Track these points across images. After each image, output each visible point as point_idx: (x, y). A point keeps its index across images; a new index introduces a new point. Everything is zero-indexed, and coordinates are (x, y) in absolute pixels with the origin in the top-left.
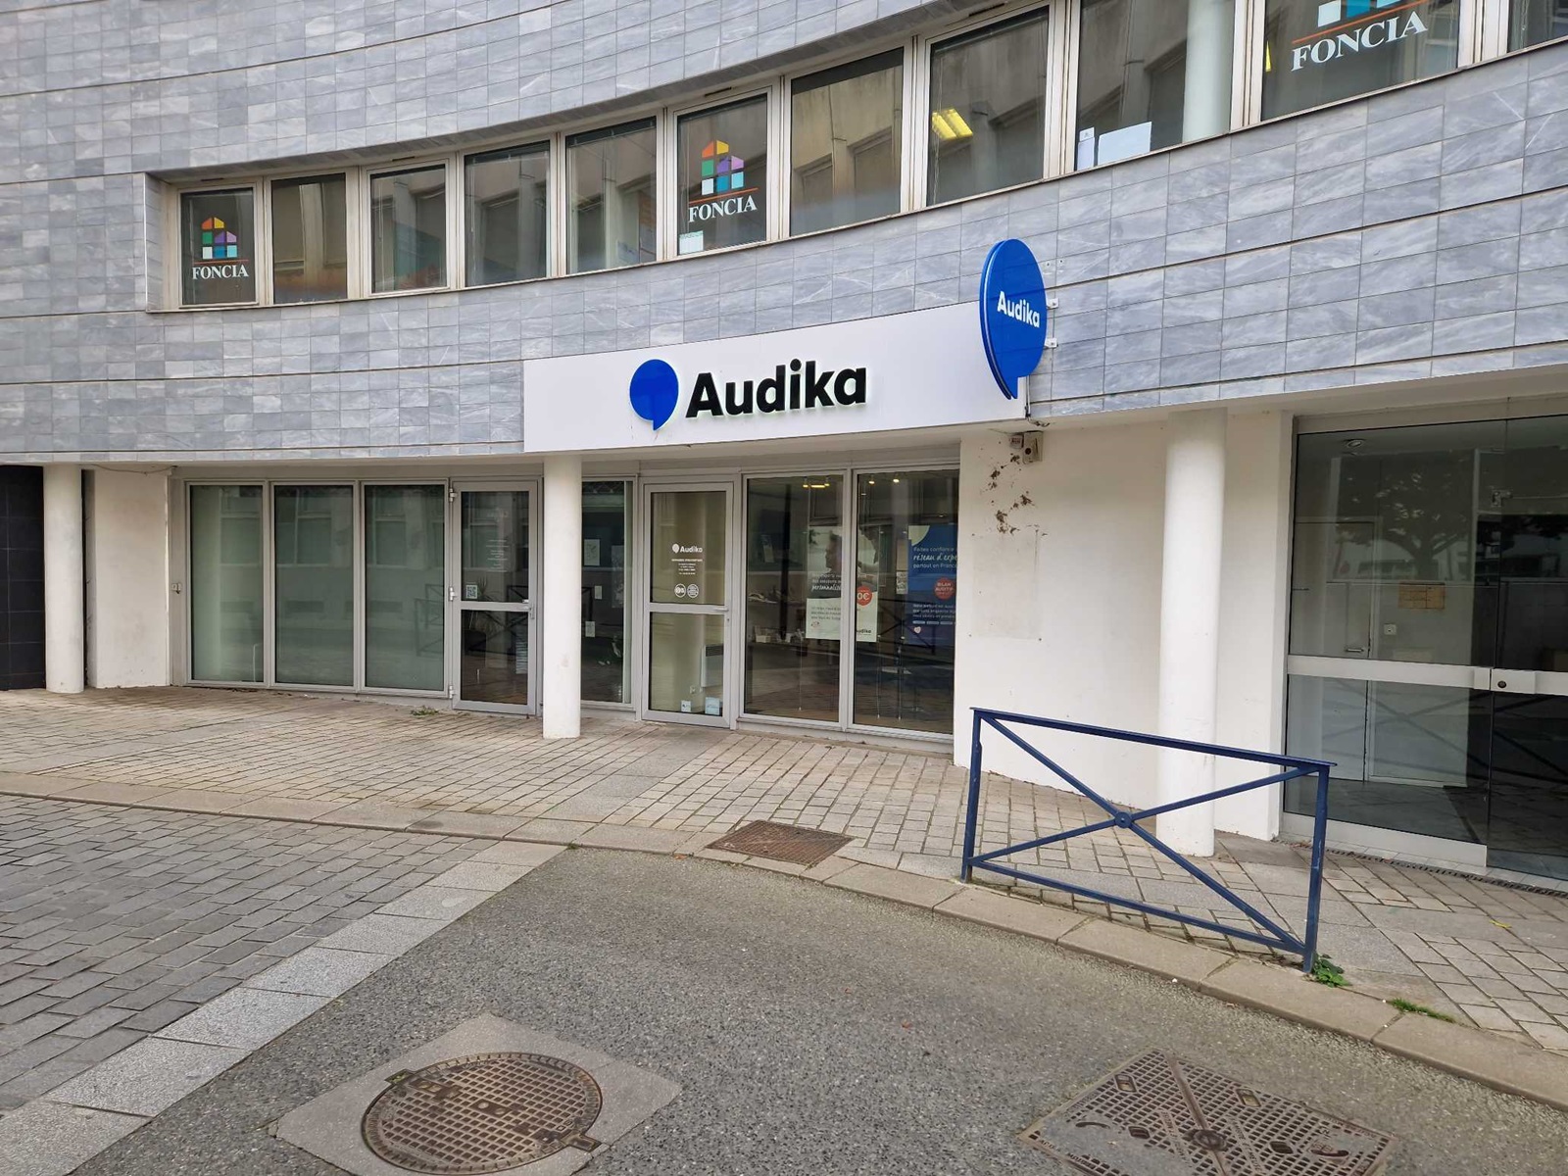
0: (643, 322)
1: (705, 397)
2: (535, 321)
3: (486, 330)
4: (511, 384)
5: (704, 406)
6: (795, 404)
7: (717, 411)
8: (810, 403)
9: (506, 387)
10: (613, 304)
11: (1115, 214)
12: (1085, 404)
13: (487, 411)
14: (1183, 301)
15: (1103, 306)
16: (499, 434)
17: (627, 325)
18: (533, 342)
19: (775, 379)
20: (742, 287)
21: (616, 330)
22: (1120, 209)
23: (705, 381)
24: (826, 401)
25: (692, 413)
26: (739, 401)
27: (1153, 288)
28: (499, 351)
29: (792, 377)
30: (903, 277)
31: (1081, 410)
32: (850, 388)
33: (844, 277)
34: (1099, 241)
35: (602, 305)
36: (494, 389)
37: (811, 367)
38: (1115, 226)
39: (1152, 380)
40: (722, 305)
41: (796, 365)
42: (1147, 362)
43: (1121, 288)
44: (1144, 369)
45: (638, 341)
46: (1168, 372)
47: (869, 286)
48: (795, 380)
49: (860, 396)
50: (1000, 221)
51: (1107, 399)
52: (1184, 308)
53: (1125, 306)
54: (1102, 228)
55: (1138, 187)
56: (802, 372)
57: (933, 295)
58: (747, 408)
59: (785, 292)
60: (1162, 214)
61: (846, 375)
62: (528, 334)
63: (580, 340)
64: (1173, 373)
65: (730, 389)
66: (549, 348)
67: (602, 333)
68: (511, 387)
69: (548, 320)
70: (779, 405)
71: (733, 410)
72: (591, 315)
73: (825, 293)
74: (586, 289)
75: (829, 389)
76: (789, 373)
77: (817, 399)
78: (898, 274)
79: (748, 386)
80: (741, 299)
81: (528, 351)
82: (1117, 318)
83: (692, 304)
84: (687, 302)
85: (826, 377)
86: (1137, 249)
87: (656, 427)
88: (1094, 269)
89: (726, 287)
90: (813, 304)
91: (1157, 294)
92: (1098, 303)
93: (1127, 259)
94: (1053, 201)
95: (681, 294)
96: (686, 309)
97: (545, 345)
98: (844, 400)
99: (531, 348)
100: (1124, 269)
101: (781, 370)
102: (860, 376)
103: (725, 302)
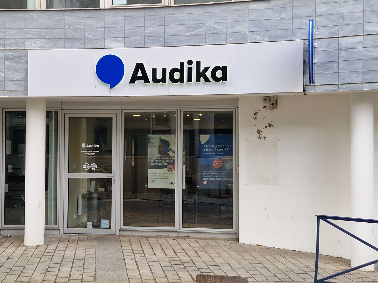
0: (100, 36)
1: (140, 74)
2: (34, 30)
3: (3, 32)
4: (18, 61)
5: (139, 78)
6: (190, 80)
7: (147, 81)
8: (198, 80)
9: (16, 62)
10: (83, 25)
11: (341, 12)
12: (330, 87)
13: (3, 74)
14: (371, 49)
15: (337, 48)
16: (10, 86)
17: (90, 37)
18: (33, 41)
19: (179, 69)
20: (158, 24)
21: (85, 38)
22: (343, 10)
23: (140, 66)
24: (207, 80)
25: (132, 81)
26: (159, 76)
27: (359, 43)
28: (11, 44)
29: (189, 68)
30: (242, 28)
31: (328, 90)
32: (219, 74)
33: (212, 25)
34: (335, 22)
35: (76, 26)
36: (7, 63)
37: (198, 64)
38: (341, 17)
39: (360, 79)
40: (146, 31)
41: (190, 62)
42: (357, 72)
43: (344, 42)
44: (356, 75)
45: (97, 45)
46: (366, 77)
47: (225, 30)
48: (190, 70)
49: (224, 78)
50: (289, 9)
51: (340, 86)
52: (372, 52)
53: (346, 49)
54: (335, 17)
55: (351, 3)
56: (194, 66)
57: (257, 37)
58: (163, 80)
59: (181, 29)
60: (361, 14)
61: (216, 69)
62: (29, 36)
63: (63, 42)
64: (368, 77)
65: (154, 71)
66: (43, 44)
67: (76, 39)
68: (19, 63)
69: (42, 30)
70: (181, 80)
71: (155, 81)
72: (69, 30)
73: (202, 31)
74: (66, 17)
75: (208, 74)
76: (186, 66)
77: (202, 79)
78: (239, 26)
79: (164, 71)
80: (158, 30)
81: (29, 45)
82: (343, 53)
83: (129, 29)
84: (126, 28)
85: (206, 69)
86: (351, 27)
87: (111, 87)
88: (333, 33)
89: (149, 23)
90: (196, 35)
91: (360, 46)
92: (335, 47)
93: (347, 30)
94: (312, 4)
95: (123, 24)
96: (125, 32)
97: (40, 43)
98: (216, 79)
99: (32, 43)
100: (346, 34)
101: (182, 64)
102: (224, 69)
103: (148, 30)
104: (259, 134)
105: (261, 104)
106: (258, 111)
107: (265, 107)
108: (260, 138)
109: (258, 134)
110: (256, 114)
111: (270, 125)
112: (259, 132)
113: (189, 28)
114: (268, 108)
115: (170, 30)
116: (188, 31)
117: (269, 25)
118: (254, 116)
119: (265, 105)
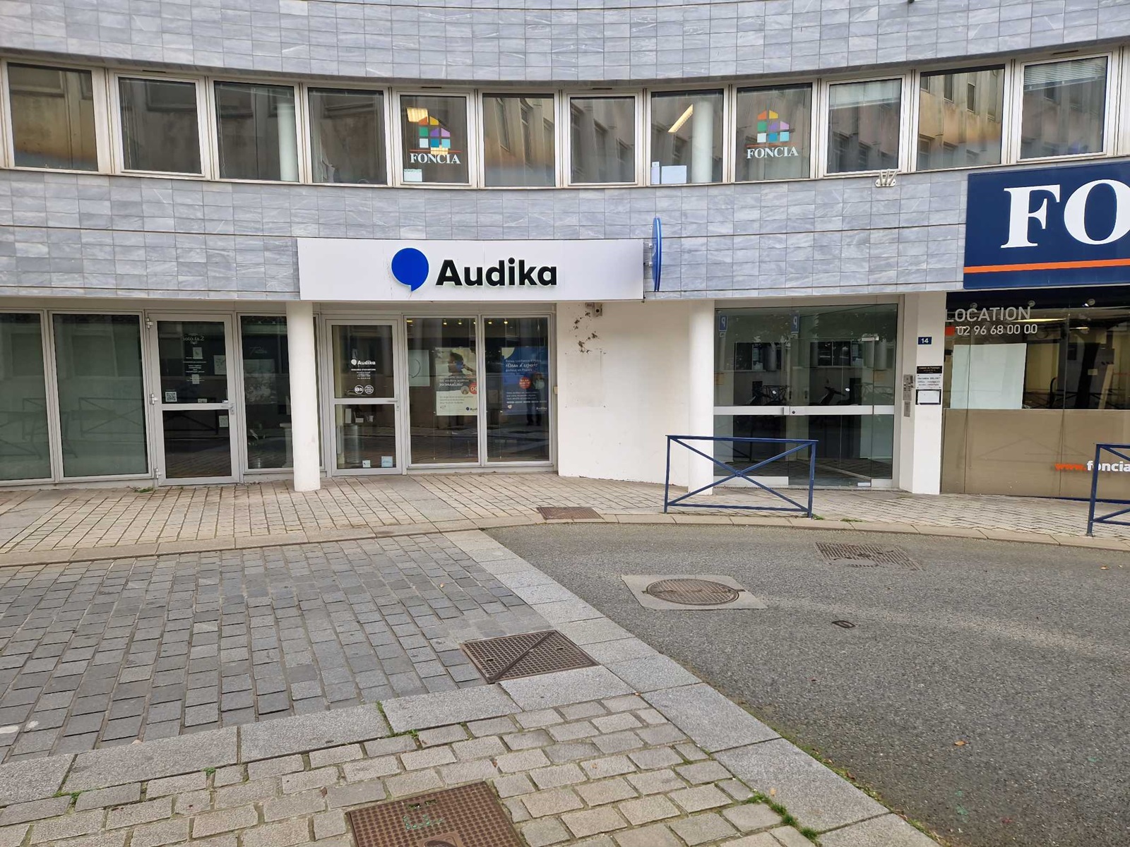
0: (393, 223)
1: (449, 273)
2: (303, 211)
3: (259, 213)
4: (283, 252)
5: (449, 279)
6: (512, 282)
7: (458, 283)
8: (522, 283)
9: (279, 254)
10: (369, 208)
11: (683, 209)
12: (672, 294)
13: (263, 269)
14: (716, 253)
15: (679, 250)
16: (273, 285)
17: (381, 223)
18: (302, 226)
19: (498, 267)
20: (468, 211)
21: (374, 225)
22: (685, 207)
23: (448, 264)
24: (533, 282)
25: (440, 282)
26: (473, 277)
27: (702, 245)
28: (271, 228)
29: (510, 268)
30: (572, 220)
31: (670, 297)
32: (547, 276)
33: (536, 215)
34: (677, 220)
35: (361, 208)
36: (267, 254)
37: (522, 263)
38: (684, 214)
39: (703, 286)
40: (453, 219)
41: (512, 261)
42: (700, 278)
43: (687, 243)
44: (699, 281)
45: (391, 235)
46: (710, 283)
47: (552, 222)
48: (512, 270)
49: (553, 281)
50: (626, 201)
51: (683, 293)
52: (716, 256)
53: (690, 251)
54: (677, 214)
55: (694, 199)
56: (516, 265)
57: (590, 232)
58: (479, 282)
59: (498, 217)
60: (705, 213)
61: (544, 269)
62: (297, 220)
63: (343, 229)
64: (713, 284)
65: (467, 270)
66: (317, 231)
67: (361, 226)
68: (284, 255)
69: (313, 212)
70: (501, 282)
71: (469, 282)
72: (351, 213)
73: (523, 222)
74: (346, 196)
75: (534, 275)
76: (507, 266)
77: (526, 281)
78: (569, 219)
79: (480, 270)
80: (469, 218)
81: (297, 231)
82: (686, 256)
83: (432, 216)
84: (427, 215)
85: (532, 269)
86: (694, 226)
87: (413, 289)
88: (675, 232)
89: (455, 209)
90: (517, 227)
91: (704, 248)
92: (677, 248)
93: (690, 230)
94: (652, 196)
95: (423, 210)
96: (427, 219)
97: (313, 229)
98: (544, 283)
99: (300, 229)
100: (688, 235)
101: (502, 263)
102: (553, 270)
103: (456, 218)
104: (582, 346)
105: (584, 310)
106: (579, 319)
107: (587, 314)
108: (582, 351)
109: (580, 347)
110: (576, 322)
111: (594, 336)
112: (581, 344)
113: (509, 217)
114: (591, 315)
115: (484, 219)
116: (506, 222)
117: (603, 219)
118: (575, 325)
119: (588, 311)
